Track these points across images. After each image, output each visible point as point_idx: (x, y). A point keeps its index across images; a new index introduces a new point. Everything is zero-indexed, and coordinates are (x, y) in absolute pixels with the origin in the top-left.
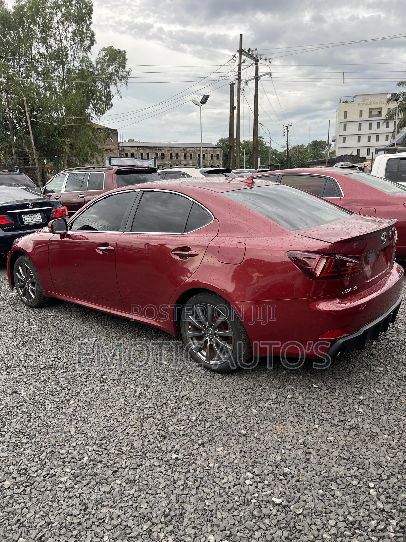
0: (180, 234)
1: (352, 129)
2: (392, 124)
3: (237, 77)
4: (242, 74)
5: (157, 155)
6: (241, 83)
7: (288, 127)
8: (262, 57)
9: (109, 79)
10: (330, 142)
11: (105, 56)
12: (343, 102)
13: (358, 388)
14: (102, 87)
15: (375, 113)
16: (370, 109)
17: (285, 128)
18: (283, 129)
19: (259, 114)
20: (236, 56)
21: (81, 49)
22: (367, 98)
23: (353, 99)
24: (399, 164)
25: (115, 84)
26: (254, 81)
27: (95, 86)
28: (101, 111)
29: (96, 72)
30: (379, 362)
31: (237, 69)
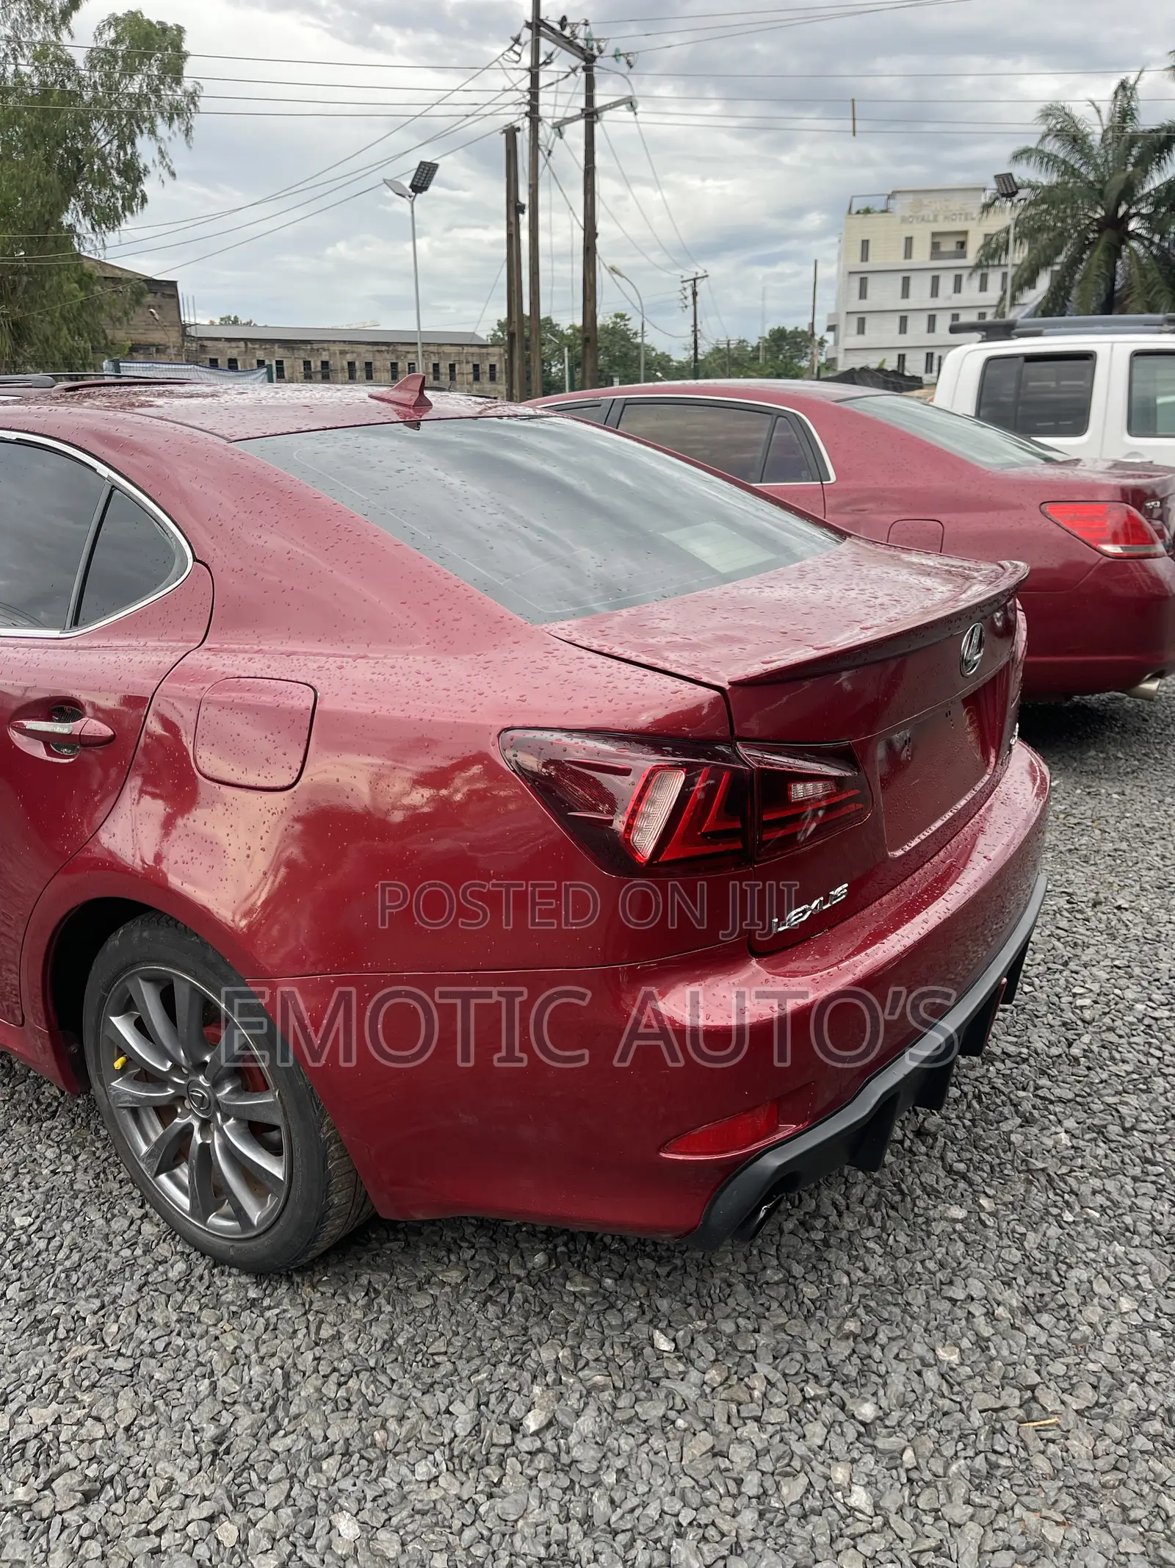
0: (56, 633)
1: (884, 293)
2: (995, 279)
3: (527, 108)
4: (543, 97)
5: (307, 364)
6: (540, 128)
7: (695, 280)
8: (602, 45)
9: (131, 115)
10: (820, 331)
11: (114, 42)
12: (858, 212)
13: (855, 1337)
14: (110, 142)
15: (949, 245)
16: (934, 235)
17: (686, 285)
18: (680, 286)
19: (598, 230)
20: (522, 40)
21: (37, 18)
22: (926, 200)
23: (887, 204)
24: (1020, 373)
25: (152, 131)
26: (582, 123)
27: (89, 138)
28: (107, 218)
29: (88, 95)
30: (950, 1171)
31: (526, 84)
